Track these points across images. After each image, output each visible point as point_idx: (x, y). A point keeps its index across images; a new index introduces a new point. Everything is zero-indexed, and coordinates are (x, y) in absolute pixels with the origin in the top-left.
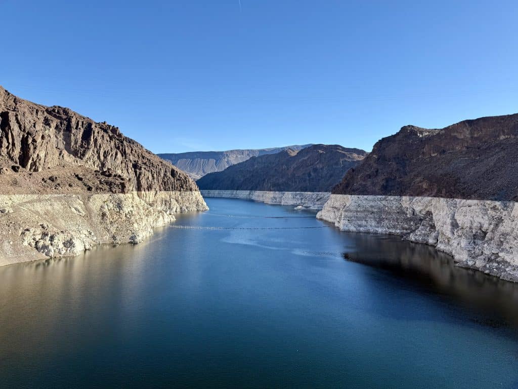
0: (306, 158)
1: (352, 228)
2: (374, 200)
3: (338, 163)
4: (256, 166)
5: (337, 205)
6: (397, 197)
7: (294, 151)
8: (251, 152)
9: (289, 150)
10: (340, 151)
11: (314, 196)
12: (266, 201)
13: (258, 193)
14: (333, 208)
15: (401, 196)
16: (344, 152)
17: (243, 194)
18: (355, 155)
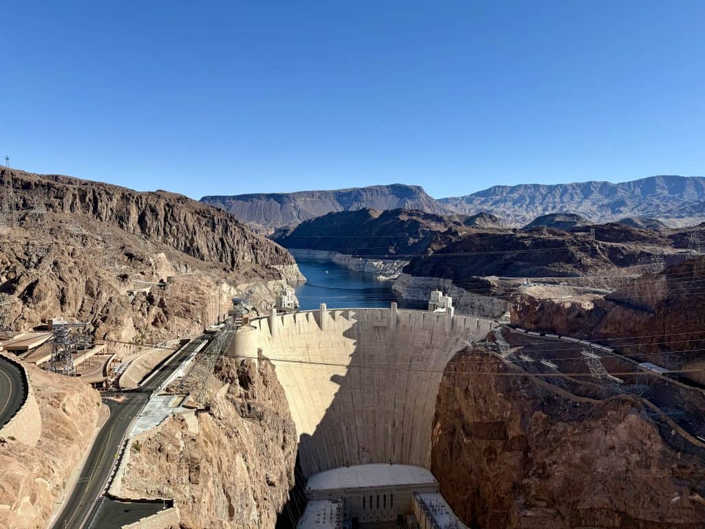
0: (388, 223)
1: (410, 298)
2: (424, 280)
3: (417, 233)
4: (335, 223)
5: (404, 281)
6: (438, 279)
7: (376, 212)
8: (323, 194)
9: (371, 210)
10: (420, 220)
11: (395, 264)
12: (350, 267)
13: (338, 255)
14: (402, 283)
15: (440, 277)
16: (423, 221)
17: (322, 255)
18: (433, 224)
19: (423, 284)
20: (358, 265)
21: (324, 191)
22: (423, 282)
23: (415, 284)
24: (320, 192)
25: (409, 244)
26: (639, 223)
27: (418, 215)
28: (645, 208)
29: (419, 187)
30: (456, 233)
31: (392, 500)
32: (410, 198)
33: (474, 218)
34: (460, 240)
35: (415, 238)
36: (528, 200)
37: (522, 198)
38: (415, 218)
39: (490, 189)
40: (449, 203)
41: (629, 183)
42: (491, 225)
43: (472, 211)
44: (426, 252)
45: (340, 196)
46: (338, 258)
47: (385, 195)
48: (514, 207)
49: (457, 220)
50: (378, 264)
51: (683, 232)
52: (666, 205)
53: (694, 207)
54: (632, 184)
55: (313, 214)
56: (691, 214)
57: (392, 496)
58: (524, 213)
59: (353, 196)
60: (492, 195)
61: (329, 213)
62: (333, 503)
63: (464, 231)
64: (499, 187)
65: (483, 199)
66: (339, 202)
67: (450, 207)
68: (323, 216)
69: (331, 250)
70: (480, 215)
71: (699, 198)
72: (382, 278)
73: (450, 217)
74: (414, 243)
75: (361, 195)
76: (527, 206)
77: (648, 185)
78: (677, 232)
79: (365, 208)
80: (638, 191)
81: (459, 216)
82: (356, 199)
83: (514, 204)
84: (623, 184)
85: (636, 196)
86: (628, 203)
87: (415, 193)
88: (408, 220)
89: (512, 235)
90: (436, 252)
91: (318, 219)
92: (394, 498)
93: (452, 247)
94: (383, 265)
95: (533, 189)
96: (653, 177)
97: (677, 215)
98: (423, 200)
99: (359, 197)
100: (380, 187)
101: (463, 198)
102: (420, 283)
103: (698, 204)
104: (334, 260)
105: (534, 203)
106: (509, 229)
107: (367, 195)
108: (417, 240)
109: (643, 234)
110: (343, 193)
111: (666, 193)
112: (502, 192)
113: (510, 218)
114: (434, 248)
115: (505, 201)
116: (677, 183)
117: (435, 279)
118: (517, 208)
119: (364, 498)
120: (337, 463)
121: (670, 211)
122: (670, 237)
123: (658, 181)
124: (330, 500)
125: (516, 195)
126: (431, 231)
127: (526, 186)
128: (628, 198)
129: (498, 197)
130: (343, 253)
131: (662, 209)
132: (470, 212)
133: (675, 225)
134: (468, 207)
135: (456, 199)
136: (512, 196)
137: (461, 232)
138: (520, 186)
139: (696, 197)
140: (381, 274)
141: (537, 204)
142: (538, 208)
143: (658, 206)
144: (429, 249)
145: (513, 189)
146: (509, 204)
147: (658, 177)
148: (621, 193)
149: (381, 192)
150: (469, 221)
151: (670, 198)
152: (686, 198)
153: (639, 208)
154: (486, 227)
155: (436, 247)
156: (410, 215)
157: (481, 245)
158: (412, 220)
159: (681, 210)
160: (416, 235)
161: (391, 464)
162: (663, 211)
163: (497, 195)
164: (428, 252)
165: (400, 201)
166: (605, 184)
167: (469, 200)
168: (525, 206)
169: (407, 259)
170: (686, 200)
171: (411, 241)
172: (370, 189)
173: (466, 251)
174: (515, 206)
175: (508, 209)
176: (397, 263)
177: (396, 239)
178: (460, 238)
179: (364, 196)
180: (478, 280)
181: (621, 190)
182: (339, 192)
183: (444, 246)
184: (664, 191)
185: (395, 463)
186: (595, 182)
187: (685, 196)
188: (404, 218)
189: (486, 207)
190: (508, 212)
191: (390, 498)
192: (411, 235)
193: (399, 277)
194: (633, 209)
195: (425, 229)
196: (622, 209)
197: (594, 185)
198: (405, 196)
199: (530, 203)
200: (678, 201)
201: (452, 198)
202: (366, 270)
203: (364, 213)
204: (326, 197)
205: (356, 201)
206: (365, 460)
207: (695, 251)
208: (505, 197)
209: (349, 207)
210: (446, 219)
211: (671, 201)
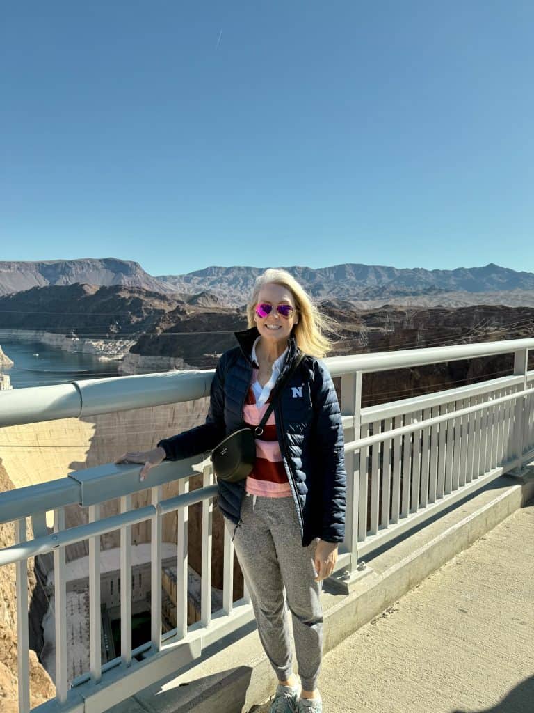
0: (106, 300)
2: (154, 360)
3: (140, 311)
4: (41, 300)
5: (133, 361)
6: (168, 358)
7: (91, 287)
8: (23, 266)
9: (86, 286)
10: (142, 297)
11: (118, 344)
12: (64, 348)
13: (48, 335)
14: (130, 363)
15: (171, 356)
16: (146, 300)
17: (27, 335)
18: (157, 302)
19: (153, 364)
20: (75, 345)
21: (23, 262)
22: (153, 362)
23: (145, 364)
24: (18, 262)
25: (132, 323)
26: (336, 305)
27: (140, 293)
28: (339, 292)
29: (135, 263)
30: (184, 312)
31: (140, 579)
32: (126, 274)
33: (197, 297)
34: (188, 319)
35: (138, 317)
36: (242, 282)
37: (236, 280)
38: (136, 295)
39: (207, 269)
40: (167, 281)
41: (325, 269)
42: (213, 305)
43: (191, 290)
44: (154, 330)
45: (45, 269)
46: (47, 338)
47: (97, 269)
48: (229, 288)
49: (180, 299)
50: (98, 344)
51: (372, 313)
52: (354, 290)
53: (375, 292)
54: (327, 270)
55: (12, 288)
56: (373, 298)
57: (140, 575)
58: (239, 294)
59: (59, 270)
60: (209, 275)
61: (34, 288)
62: (79, 593)
63: (191, 311)
64: (215, 267)
65: (200, 278)
66: (42, 275)
67: (169, 286)
68: (26, 291)
69: (38, 330)
70: (203, 294)
71: (379, 283)
72: (104, 359)
73: (173, 296)
74: (137, 323)
75: (70, 268)
76: (241, 287)
77: (340, 271)
78: (368, 313)
79: (77, 284)
80: (332, 276)
81: (181, 295)
82: (63, 273)
83: (229, 285)
84: (321, 269)
85: (331, 281)
86: (325, 287)
87: (131, 269)
88: (130, 298)
89: (237, 315)
90: (164, 331)
91: (20, 294)
92: (142, 576)
93: (180, 326)
94: (104, 345)
95: (246, 272)
96: (344, 265)
97: (362, 298)
98: (140, 277)
99: (67, 270)
100: (92, 260)
101: (181, 276)
102: (150, 363)
103: (377, 289)
104: (43, 341)
105: (247, 285)
106: (233, 309)
107: (76, 269)
108: (140, 319)
109: (342, 314)
110: (47, 265)
111: (354, 278)
112: (218, 273)
113: (227, 299)
114: (164, 327)
115: (221, 282)
116: (361, 270)
117: (165, 358)
118: (232, 289)
119: (112, 582)
120: (79, 554)
121: (357, 295)
122: (363, 317)
123: (348, 268)
124: (75, 591)
125: (231, 276)
126: (155, 310)
127: (239, 269)
128: (326, 282)
129: (215, 278)
130: (53, 332)
131: (351, 293)
132: (189, 291)
133: (362, 306)
134: (186, 286)
135: (174, 277)
136: (227, 277)
137: (189, 312)
138: (234, 268)
139: (376, 284)
140: (102, 355)
141: (249, 286)
142: (251, 290)
143: (348, 290)
144: (158, 328)
145: (228, 271)
146: (225, 284)
147: (347, 264)
148: (319, 278)
149: (93, 266)
150: (193, 300)
151: (356, 284)
152: (369, 283)
153: (334, 292)
154: (209, 306)
155: (164, 326)
156: (131, 292)
157: (210, 324)
158: (134, 298)
159: (365, 294)
160: (138, 313)
161: (136, 545)
162: (352, 294)
163: (213, 275)
164: (157, 331)
165: (115, 276)
166: (306, 269)
167: (187, 279)
168: (239, 287)
169: (131, 339)
170: (369, 286)
171: (134, 319)
172: (80, 262)
173: (195, 330)
174: (231, 287)
175: (224, 289)
176: (120, 343)
177: (117, 318)
178: (188, 317)
179: (73, 269)
180: (210, 358)
181: (319, 275)
182: (43, 264)
183: (173, 325)
184: (352, 277)
185: (140, 543)
186: (298, 268)
187: (368, 282)
188: (124, 295)
189: (204, 287)
190: (225, 292)
191: (138, 577)
192: (133, 313)
193: (125, 357)
194: (329, 292)
195: (149, 307)
196: (320, 292)
197: (298, 270)
198: (121, 271)
199: (243, 285)
200: (363, 286)
201: (171, 276)
202: (83, 352)
203: (78, 289)
204: (26, 270)
205: (63, 274)
206: (108, 545)
207: (382, 329)
208: (221, 278)
209: (55, 281)
210: (169, 297)
211: (358, 286)
